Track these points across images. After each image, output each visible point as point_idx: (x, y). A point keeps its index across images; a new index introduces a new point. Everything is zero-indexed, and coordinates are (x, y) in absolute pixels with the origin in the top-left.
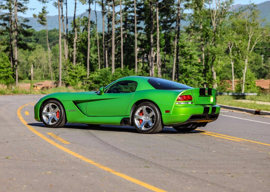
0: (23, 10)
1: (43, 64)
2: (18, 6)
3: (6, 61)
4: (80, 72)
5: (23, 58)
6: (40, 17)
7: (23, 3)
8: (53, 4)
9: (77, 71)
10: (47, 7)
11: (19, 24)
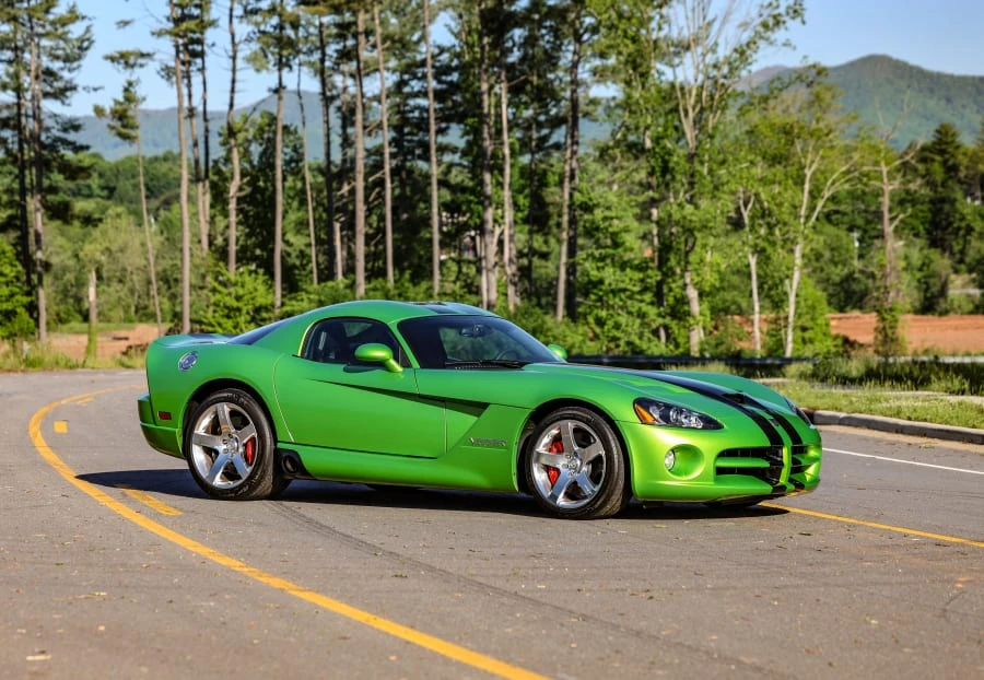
0: (60, 94)
1: (129, 269)
2: (45, 81)
3: (6, 260)
4: (251, 293)
5: (65, 251)
6: (117, 115)
7: (62, 69)
8: (158, 73)
9: (241, 292)
10: (138, 81)
11: (48, 137)
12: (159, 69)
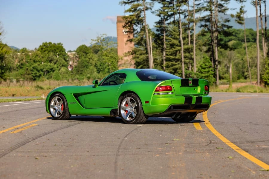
0: (224, 11)
2: (219, 7)
3: (207, 61)
6: (238, 17)
7: (224, 3)
8: (251, 3)
10: (244, 6)
11: (220, 24)
12: (251, 2)
